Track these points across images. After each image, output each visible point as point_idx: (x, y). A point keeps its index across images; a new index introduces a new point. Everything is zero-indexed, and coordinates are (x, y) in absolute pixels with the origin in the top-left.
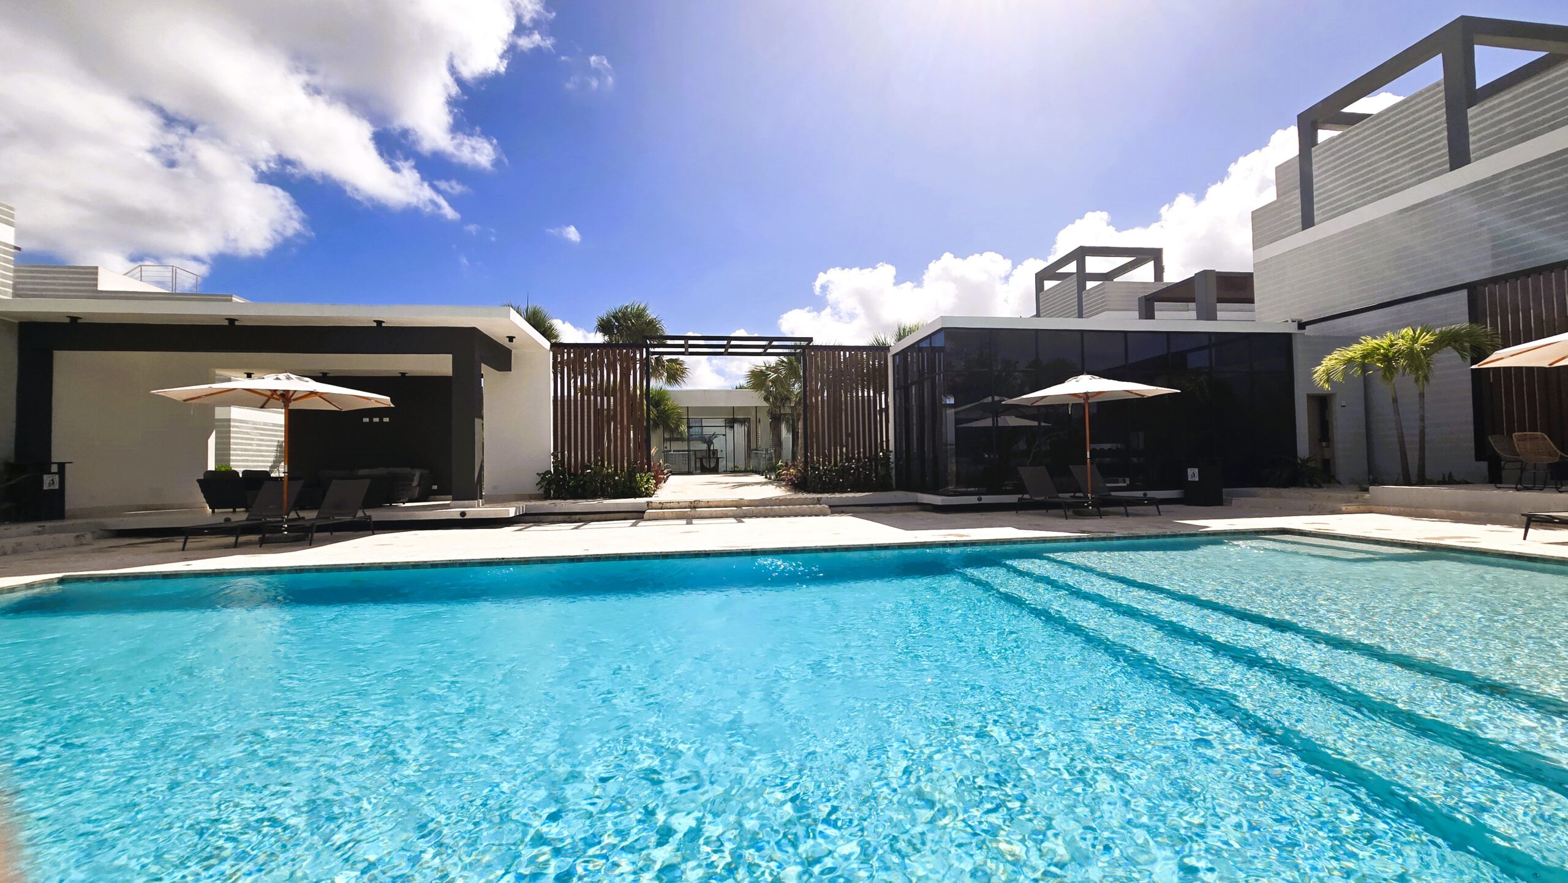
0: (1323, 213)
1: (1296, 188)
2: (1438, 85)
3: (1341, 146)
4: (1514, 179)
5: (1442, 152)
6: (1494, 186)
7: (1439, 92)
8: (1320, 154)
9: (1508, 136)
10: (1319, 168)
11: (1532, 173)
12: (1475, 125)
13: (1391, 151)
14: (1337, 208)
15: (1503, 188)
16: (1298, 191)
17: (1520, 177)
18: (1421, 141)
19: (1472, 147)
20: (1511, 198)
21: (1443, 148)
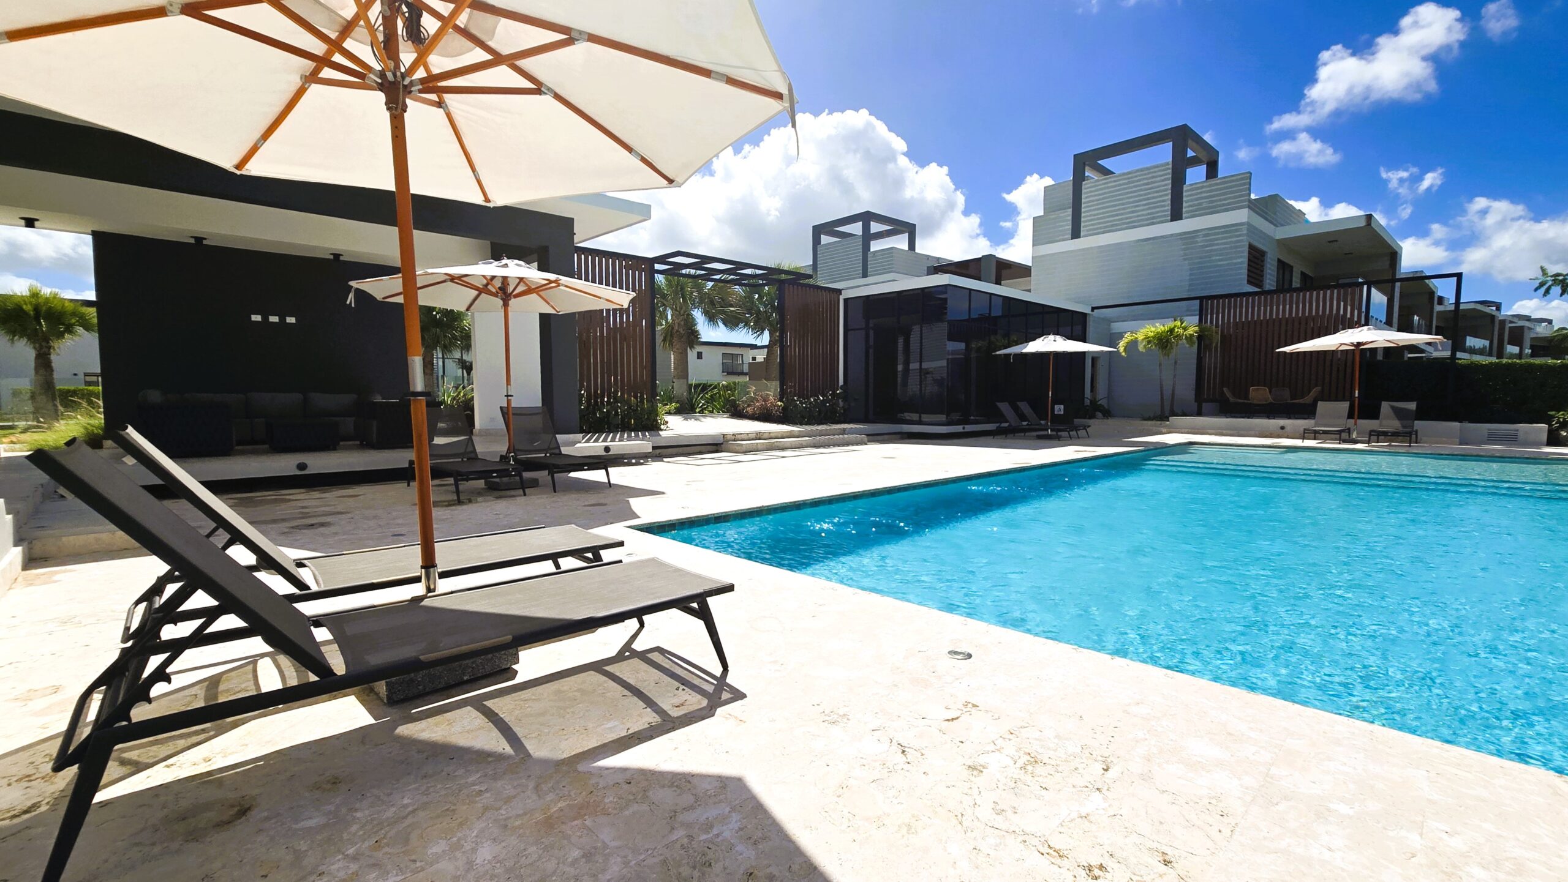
0: (1088, 231)
1: (1070, 208)
2: (1168, 164)
3: (1103, 186)
4: (1205, 236)
5: (1166, 208)
6: (1193, 237)
7: (1168, 169)
8: (1088, 188)
9: (1204, 209)
10: (1086, 198)
11: (1215, 234)
12: (1187, 196)
13: (1137, 199)
14: (1097, 229)
15: (1199, 240)
16: (1070, 210)
17: (1208, 235)
18: (1153, 198)
19: (1184, 210)
20: (1202, 246)
21: (1168, 206)
